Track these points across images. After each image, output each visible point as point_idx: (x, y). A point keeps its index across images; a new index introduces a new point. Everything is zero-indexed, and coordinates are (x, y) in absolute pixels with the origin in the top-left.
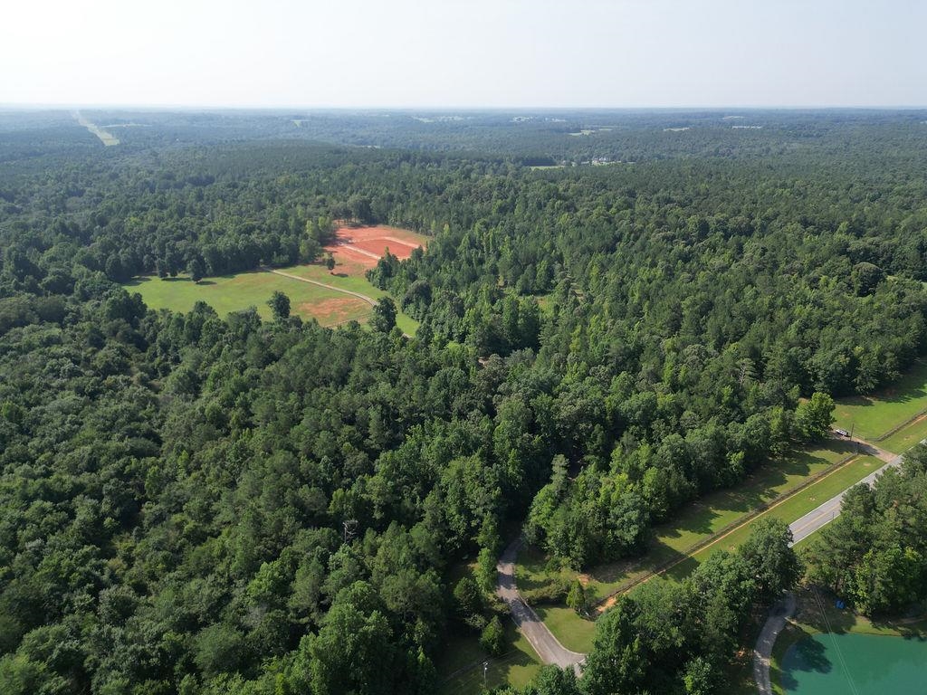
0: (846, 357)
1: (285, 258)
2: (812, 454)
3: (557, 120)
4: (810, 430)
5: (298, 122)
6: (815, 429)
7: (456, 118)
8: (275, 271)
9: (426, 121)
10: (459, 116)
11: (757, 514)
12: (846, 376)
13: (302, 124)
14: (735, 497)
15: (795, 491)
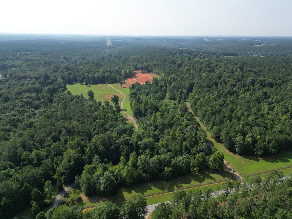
0: (251, 139)
1: (112, 81)
2: (211, 175)
3: (257, 41)
4: (213, 165)
5: (165, 40)
6: (215, 166)
7: (218, 39)
8: (108, 85)
9: (206, 40)
10: (221, 39)
11: (167, 192)
12: (251, 147)
13: (166, 41)
14: (165, 184)
15: (190, 188)
